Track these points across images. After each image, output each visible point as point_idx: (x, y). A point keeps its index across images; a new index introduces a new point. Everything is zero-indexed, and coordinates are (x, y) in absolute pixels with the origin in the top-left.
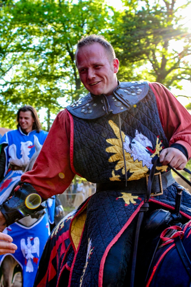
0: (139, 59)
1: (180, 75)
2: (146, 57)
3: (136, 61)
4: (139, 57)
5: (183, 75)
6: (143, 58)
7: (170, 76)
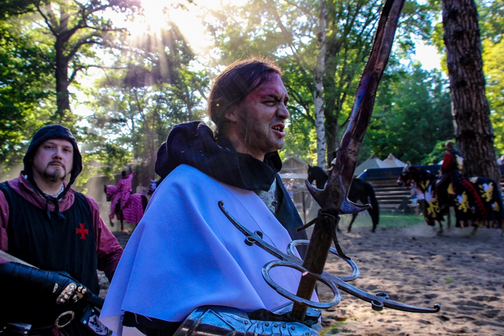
0: (26, 10)
1: (90, 37)
2: (35, 9)
3: (21, 13)
4: (25, 9)
5: (95, 38)
6: (31, 10)
7: (75, 37)
